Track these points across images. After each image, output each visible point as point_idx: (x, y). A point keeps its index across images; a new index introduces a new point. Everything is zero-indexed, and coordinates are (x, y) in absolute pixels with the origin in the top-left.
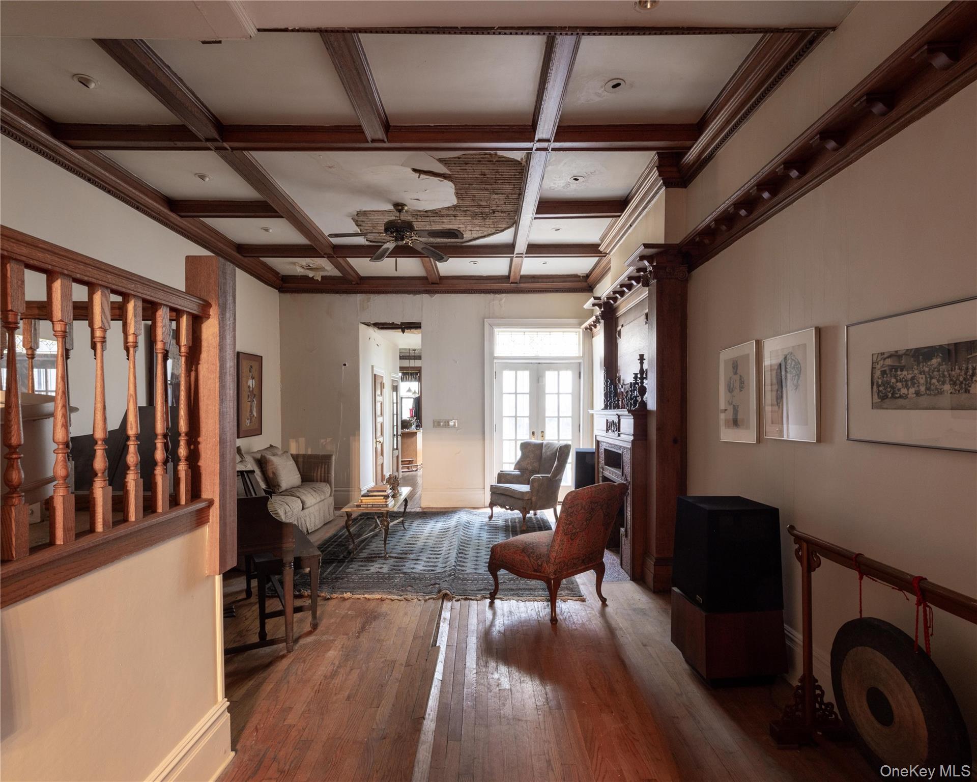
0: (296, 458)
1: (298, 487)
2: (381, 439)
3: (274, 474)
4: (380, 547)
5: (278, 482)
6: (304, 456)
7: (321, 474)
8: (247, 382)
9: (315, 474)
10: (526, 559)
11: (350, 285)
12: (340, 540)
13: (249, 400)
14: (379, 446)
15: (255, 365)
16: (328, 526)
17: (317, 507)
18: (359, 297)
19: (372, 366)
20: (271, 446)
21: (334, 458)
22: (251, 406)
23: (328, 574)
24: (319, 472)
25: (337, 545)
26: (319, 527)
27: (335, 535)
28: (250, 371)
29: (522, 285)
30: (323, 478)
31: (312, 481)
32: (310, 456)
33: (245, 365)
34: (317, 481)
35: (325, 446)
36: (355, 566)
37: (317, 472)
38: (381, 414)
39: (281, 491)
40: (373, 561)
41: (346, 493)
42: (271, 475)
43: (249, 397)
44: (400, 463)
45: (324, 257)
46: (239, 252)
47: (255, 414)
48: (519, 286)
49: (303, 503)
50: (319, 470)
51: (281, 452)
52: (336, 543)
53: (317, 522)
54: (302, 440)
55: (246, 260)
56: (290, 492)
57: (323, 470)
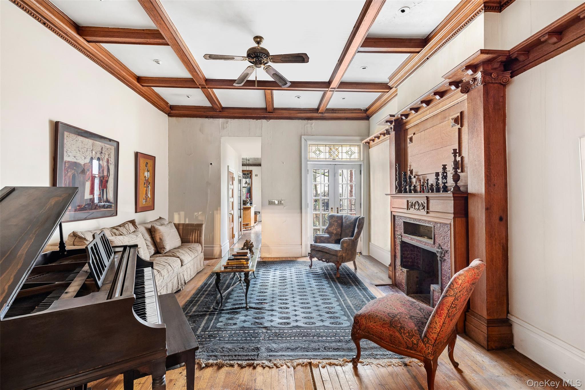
0: (177, 226)
1: (178, 248)
2: (232, 212)
3: (161, 239)
4: (240, 296)
5: (163, 245)
6: (183, 225)
7: (195, 237)
8: (144, 174)
9: (191, 238)
10: (397, 334)
11: (215, 113)
12: (209, 289)
13: (145, 186)
14: (231, 216)
15: (150, 162)
16: (200, 275)
17: (192, 262)
18: (221, 120)
19: (228, 166)
20: (160, 218)
21: (204, 226)
22: (146, 190)
23: (202, 331)
24: (194, 236)
25: (207, 294)
26: (193, 276)
27: (205, 284)
28: (146, 166)
29: (326, 115)
30: (196, 240)
31: (188, 242)
32: (188, 225)
33: (142, 161)
34: (192, 242)
35: (198, 217)
36: (223, 318)
37: (193, 236)
38: (232, 197)
39: (165, 252)
40: (237, 313)
41: (212, 248)
42: (158, 241)
43: (145, 184)
44: (242, 225)
45: (199, 88)
46: (138, 82)
47: (149, 196)
48: (324, 115)
49: (182, 261)
50: (194, 234)
51: (168, 222)
52: (207, 292)
53: (192, 272)
54: (182, 213)
55: (144, 88)
56: (172, 254)
57: (196, 234)
